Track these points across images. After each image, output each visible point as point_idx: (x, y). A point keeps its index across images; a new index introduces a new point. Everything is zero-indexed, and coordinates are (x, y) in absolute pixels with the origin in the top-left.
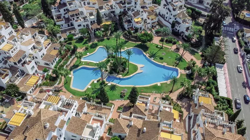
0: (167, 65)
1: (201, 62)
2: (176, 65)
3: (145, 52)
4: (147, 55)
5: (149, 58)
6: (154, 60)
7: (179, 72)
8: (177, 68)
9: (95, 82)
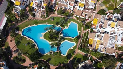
0: (27, 38)
1: (6, 40)
2: (22, 38)
3: (37, 49)
4: (36, 47)
5: (36, 44)
6: (33, 43)
7: (22, 32)
8: (22, 36)
9: (66, 27)
